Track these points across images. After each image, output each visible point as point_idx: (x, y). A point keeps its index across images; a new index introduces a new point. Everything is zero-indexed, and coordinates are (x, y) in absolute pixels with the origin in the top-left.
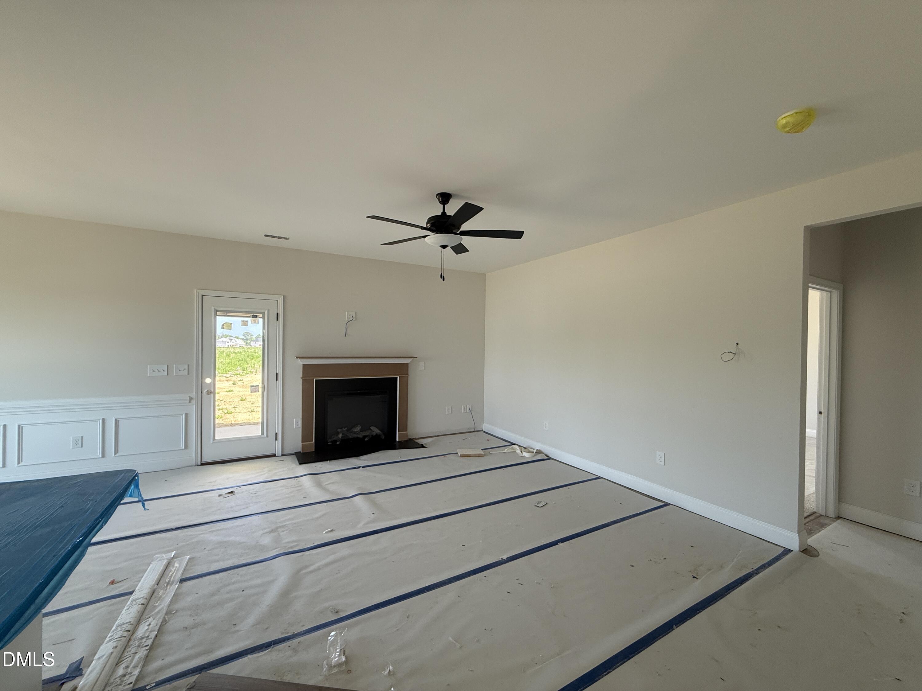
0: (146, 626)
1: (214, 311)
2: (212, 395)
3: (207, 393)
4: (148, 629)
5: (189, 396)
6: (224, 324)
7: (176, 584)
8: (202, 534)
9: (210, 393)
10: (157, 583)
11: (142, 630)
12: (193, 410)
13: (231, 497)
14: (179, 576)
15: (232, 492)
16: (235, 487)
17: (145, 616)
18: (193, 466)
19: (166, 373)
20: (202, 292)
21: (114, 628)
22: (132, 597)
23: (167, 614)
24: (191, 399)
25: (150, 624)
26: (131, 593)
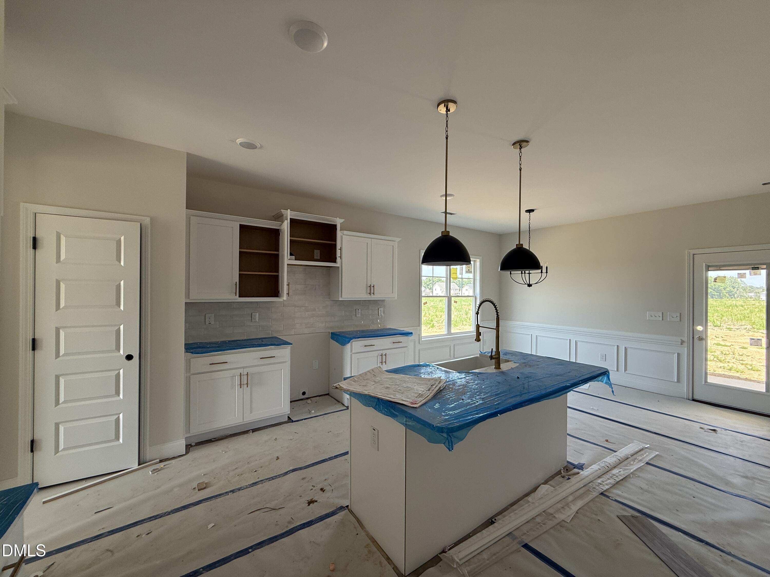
0: (618, 471)
1: (705, 266)
2: (704, 342)
3: (698, 339)
4: (618, 473)
5: (681, 339)
6: (716, 278)
7: (643, 463)
8: (674, 446)
9: (701, 339)
10: (632, 455)
11: (615, 471)
12: (684, 351)
13: (713, 433)
14: (647, 459)
15: (714, 430)
16: (720, 428)
17: (619, 466)
18: (685, 399)
19: (661, 319)
20: (692, 252)
21: (601, 461)
22: (615, 454)
23: (632, 473)
24: (682, 342)
25: (620, 472)
26: (615, 452)
